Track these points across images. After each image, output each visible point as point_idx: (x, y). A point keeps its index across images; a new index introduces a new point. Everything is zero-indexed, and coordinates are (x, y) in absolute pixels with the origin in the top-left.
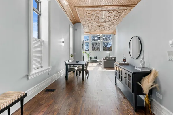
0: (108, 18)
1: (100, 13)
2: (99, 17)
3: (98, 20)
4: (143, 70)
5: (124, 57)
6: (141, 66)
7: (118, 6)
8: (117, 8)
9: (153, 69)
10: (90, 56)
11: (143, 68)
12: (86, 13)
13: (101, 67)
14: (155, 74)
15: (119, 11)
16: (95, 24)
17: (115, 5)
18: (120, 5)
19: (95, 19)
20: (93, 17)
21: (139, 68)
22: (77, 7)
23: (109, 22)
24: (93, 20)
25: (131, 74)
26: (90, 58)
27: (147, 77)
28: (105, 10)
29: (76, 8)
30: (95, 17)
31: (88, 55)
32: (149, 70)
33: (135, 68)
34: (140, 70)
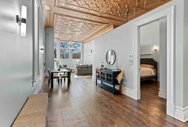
0: (82, 29)
1: (77, 23)
2: (75, 26)
3: (72, 28)
4: (118, 71)
5: (102, 64)
6: (116, 68)
7: (94, 21)
8: (93, 23)
9: (122, 70)
10: (59, 65)
11: (117, 69)
12: (64, 21)
13: (74, 75)
14: (123, 72)
15: (93, 25)
16: (69, 32)
17: (92, 21)
18: (96, 21)
19: (70, 27)
20: (70, 25)
21: (115, 70)
22: (57, 14)
23: (82, 32)
24: (68, 28)
25: (112, 74)
26: (59, 67)
27: (120, 74)
28: (83, 22)
29: (55, 15)
30: (71, 25)
31: (57, 64)
32: (120, 71)
33: (113, 70)
34: (116, 71)
